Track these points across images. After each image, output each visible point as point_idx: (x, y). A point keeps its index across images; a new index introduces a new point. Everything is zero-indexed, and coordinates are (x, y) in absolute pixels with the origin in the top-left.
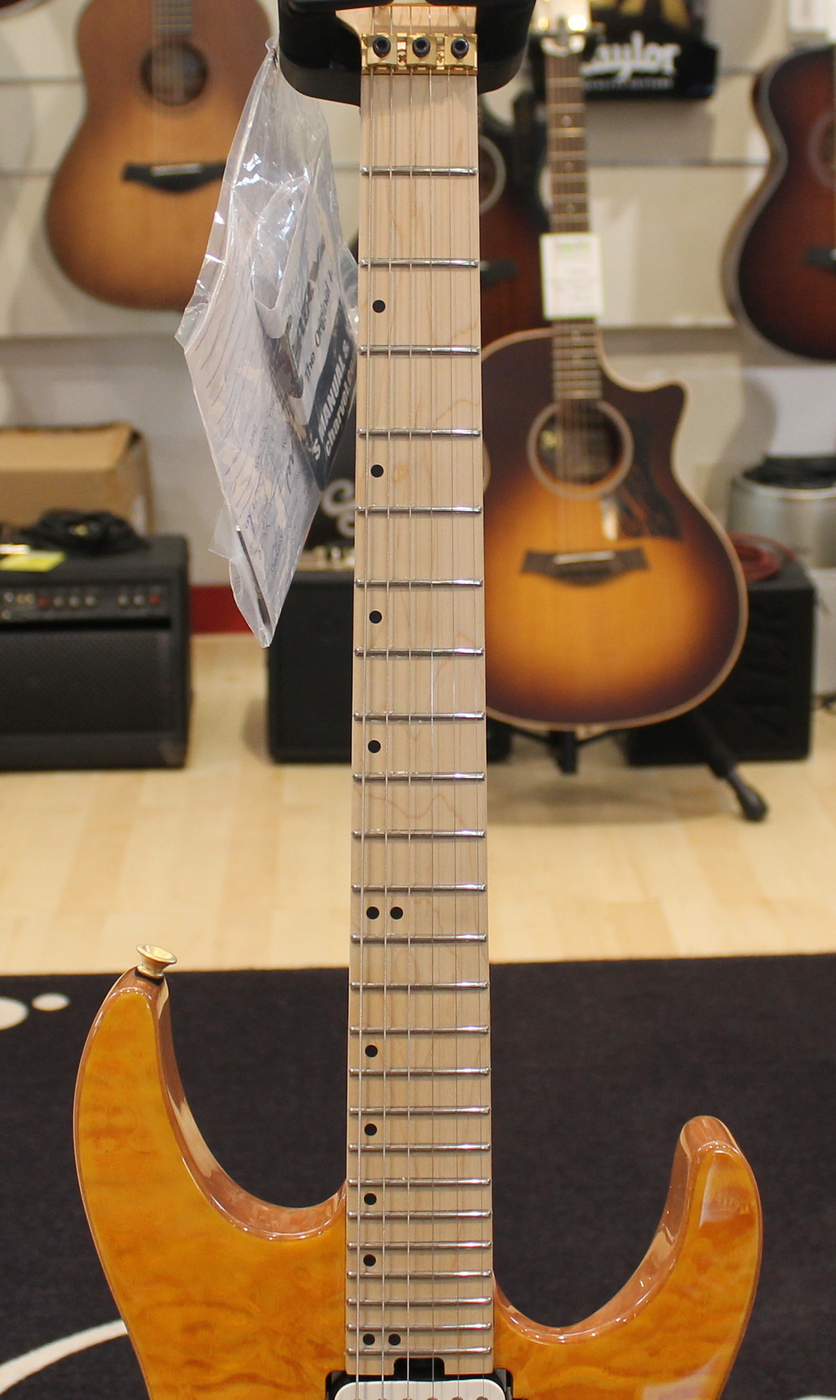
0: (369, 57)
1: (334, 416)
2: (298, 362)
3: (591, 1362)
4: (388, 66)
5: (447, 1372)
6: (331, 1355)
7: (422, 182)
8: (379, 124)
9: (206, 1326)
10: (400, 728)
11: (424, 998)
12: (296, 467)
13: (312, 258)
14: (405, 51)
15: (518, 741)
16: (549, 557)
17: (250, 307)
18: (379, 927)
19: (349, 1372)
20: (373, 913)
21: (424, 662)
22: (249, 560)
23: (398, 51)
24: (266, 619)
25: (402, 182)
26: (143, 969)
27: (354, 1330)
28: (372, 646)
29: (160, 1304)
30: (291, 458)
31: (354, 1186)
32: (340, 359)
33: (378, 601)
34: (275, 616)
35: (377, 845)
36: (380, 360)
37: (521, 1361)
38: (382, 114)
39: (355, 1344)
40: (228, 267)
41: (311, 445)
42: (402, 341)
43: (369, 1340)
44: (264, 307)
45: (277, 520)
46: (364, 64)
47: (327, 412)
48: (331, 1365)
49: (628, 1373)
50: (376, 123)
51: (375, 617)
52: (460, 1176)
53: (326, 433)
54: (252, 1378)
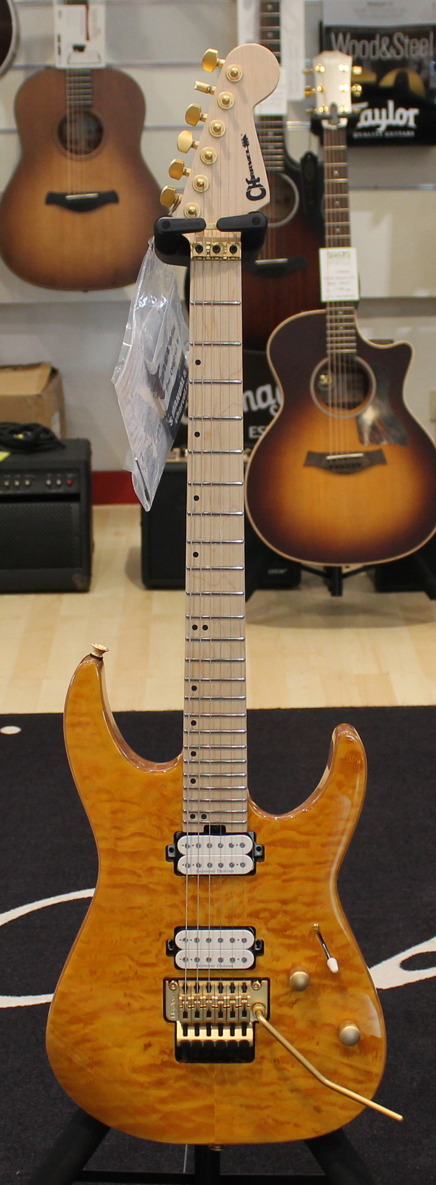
0: (194, 253)
1: (179, 405)
2: (163, 382)
3: (291, 829)
4: (202, 257)
5: (227, 831)
6: (177, 825)
7: (217, 308)
8: (198, 283)
9: (122, 811)
10: (207, 547)
11: (217, 665)
12: (162, 430)
13: (169, 335)
14: (210, 250)
15: (305, 575)
16: (324, 455)
17: (142, 360)
18: (197, 634)
19: (184, 831)
20: (195, 627)
21: (217, 518)
22: (141, 472)
23: (207, 250)
24: (148, 498)
25: (208, 308)
26: (94, 654)
27: (186, 812)
28: (195, 510)
29: (101, 801)
30: (160, 426)
31: (186, 748)
32: (182, 379)
33: (198, 491)
34: (152, 498)
35: (197, 598)
36: (199, 386)
37: (259, 828)
38: (200, 277)
39: (186, 818)
40: (133, 348)
41: (169, 420)
42: (208, 377)
43: (193, 817)
44: (148, 362)
45: (153, 454)
46: (191, 256)
47: (176, 403)
48: (176, 829)
49: (307, 834)
50: (197, 282)
51: (196, 498)
52: (233, 744)
53: (175, 414)
54: (141, 834)
